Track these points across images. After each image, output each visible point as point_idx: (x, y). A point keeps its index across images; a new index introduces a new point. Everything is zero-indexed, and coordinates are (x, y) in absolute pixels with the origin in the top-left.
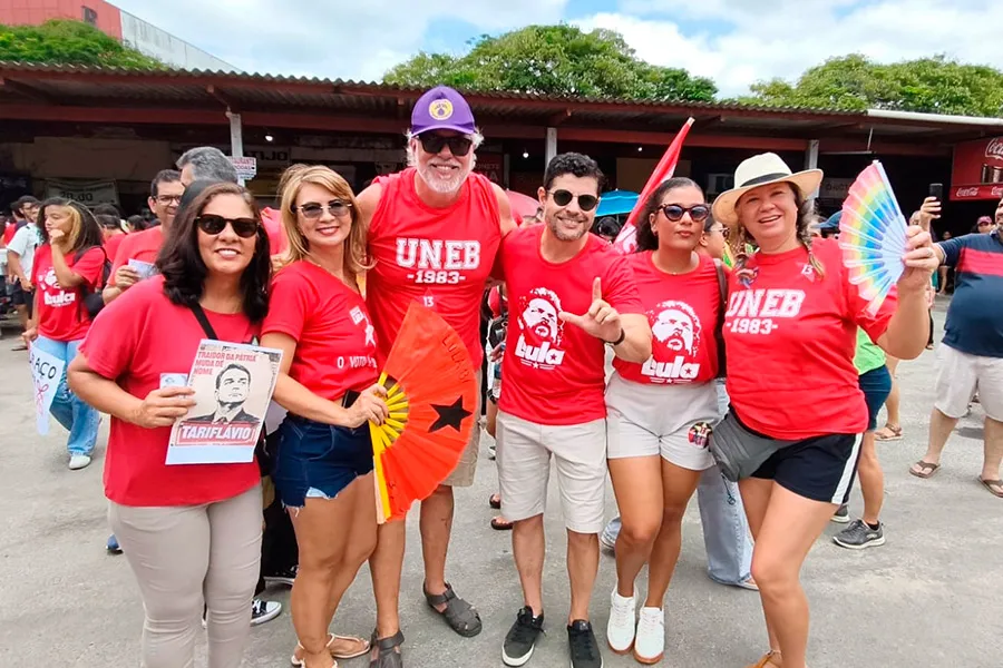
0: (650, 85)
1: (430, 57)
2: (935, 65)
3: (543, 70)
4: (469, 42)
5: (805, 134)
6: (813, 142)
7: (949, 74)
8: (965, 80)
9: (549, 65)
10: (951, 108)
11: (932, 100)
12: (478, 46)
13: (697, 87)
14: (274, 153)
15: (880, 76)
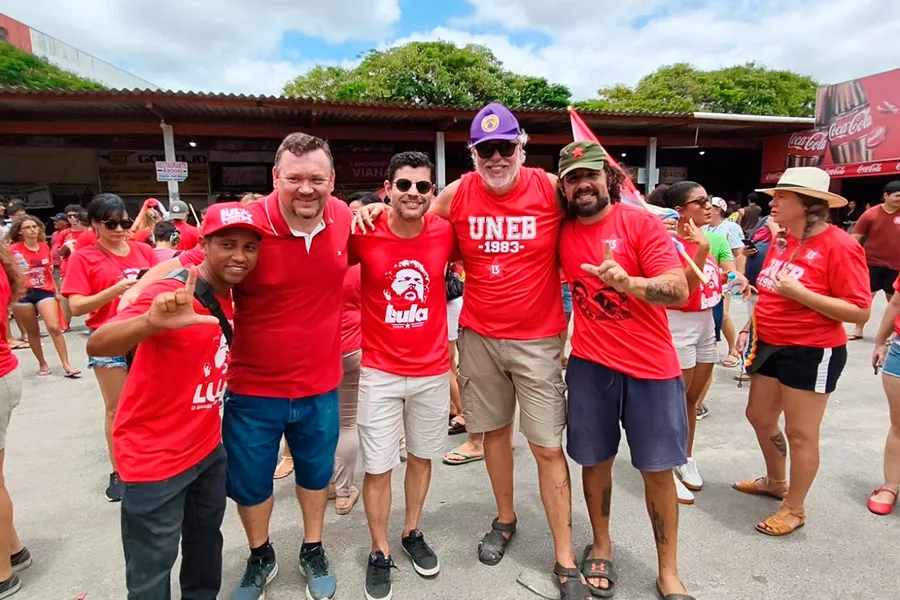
0: (516, 91)
1: (326, 70)
2: (747, 72)
3: (426, 81)
4: (359, 56)
5: (645, 132)
6: (652, 139)
7: (758, 80)
8: (771, 83)
9: (429, 75)
10: (761, 108)
11: (745, 101)
12: (367, 59)
13: (555, 92)
14: (194, 157)
15: (702, 81)
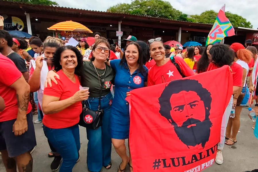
13: (184, 16)
14: (103, 28)
